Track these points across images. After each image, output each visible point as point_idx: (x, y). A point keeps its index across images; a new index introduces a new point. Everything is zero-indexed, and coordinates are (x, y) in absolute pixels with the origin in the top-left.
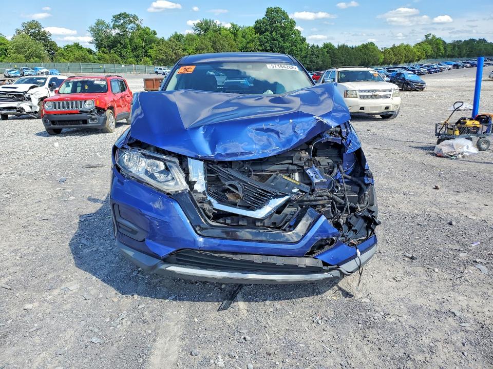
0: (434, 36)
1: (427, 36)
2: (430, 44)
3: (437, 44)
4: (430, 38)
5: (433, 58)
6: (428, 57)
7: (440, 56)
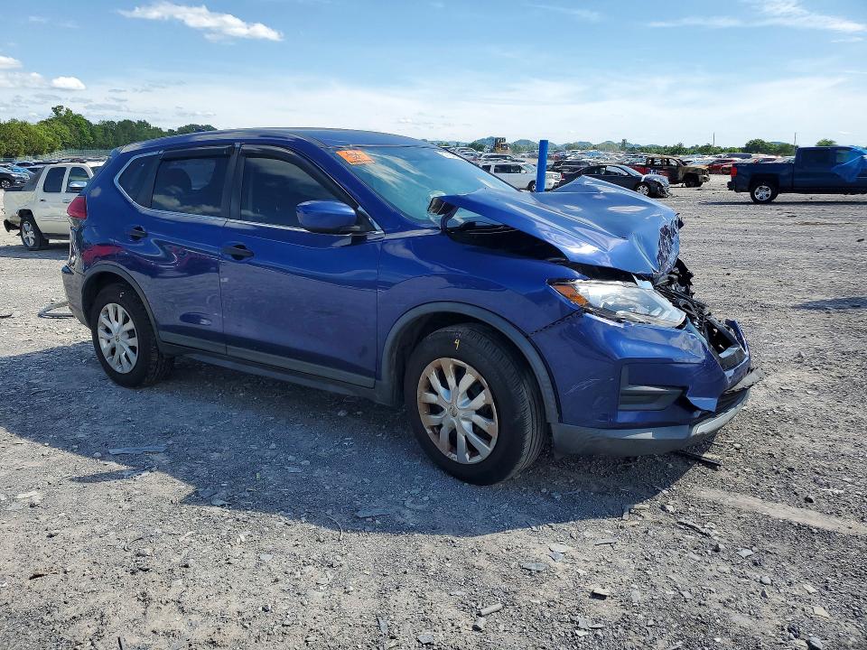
0: (68, 111)
1: (55, 110)
2: (65, 123)
3: (77, 125)
4: (63, 113)
5: (76, 148)
6: (66, 146)
7: (85, 144)
